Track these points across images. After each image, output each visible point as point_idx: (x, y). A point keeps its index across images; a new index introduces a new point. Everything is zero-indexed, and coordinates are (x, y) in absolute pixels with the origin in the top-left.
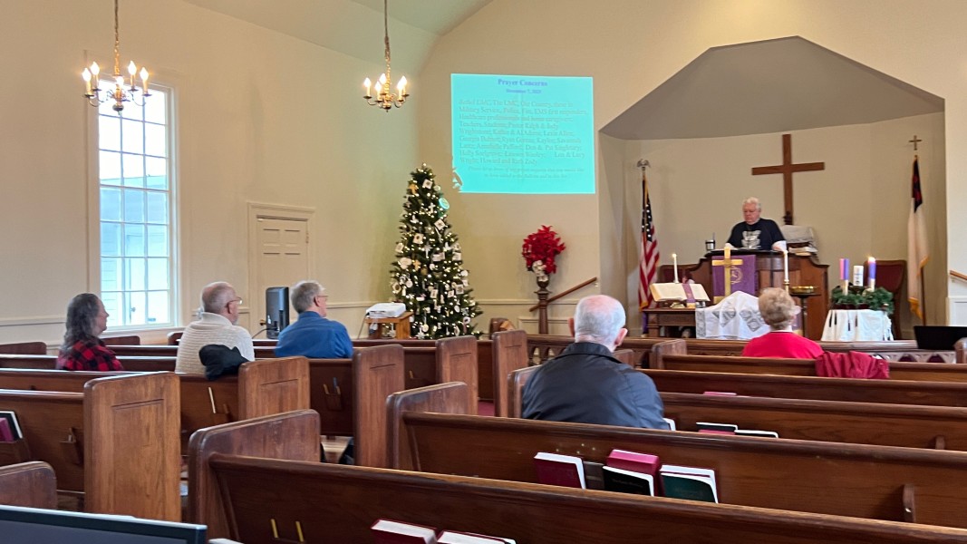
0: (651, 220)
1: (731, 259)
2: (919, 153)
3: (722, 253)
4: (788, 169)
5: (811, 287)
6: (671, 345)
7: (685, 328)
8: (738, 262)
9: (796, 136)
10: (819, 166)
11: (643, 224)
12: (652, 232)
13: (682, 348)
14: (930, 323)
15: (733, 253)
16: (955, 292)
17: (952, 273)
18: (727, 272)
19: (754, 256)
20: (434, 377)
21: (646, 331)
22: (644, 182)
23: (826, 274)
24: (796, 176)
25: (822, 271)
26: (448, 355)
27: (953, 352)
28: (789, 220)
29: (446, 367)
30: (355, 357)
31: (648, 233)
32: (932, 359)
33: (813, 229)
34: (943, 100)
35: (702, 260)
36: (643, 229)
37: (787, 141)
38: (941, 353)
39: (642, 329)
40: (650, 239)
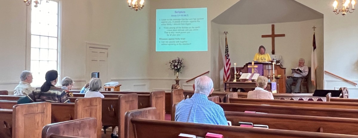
0: (228, 52)
1: (254, 65)
2: (315, 32)
3: (251, 63)
4: (273, 36)
5: (280, 75)
6: (232, 95)
7: (238, 89)
8: (256, 66)
9: (276, 25)
10: (283, 35)
11: (225, 53)
12: (228, 56)
13: (236, 95)
14: (318, 89)
15: (255, 63)
16: (326, 78)
17: (325, 72)
18: (253, 70)
19: (262, 64)
20: (149, 105)
21: (225, 89)
22: (226, 39)
23: (285, 71)
24: (276, 38)
25: (284, 70)
26: (155, 97)
27: (326, 98)
28: (273, 53)
29: (154, 101)
30: (119, 98)
31: (227, 56)
32: (319, 100)
33: (281, 57)
34: (323, 15)
35: (244, 66)
36: (225, 55)
37: (273, 26)
38: (322, 98)
39: (224, 89)
40: (228, 58)
